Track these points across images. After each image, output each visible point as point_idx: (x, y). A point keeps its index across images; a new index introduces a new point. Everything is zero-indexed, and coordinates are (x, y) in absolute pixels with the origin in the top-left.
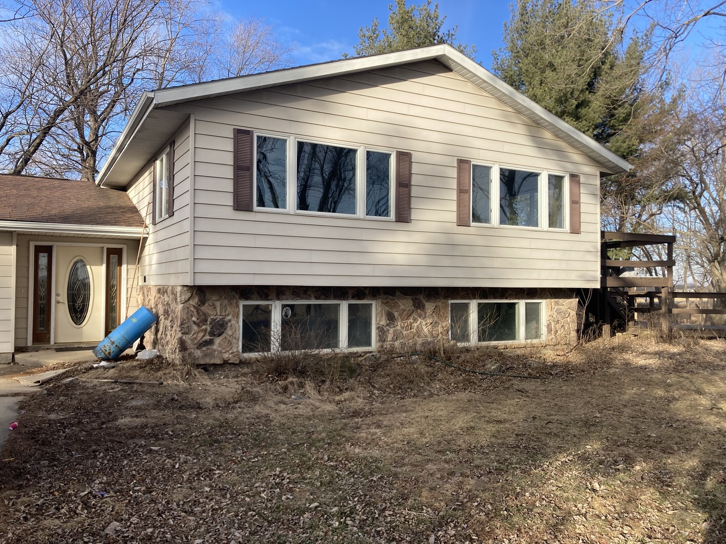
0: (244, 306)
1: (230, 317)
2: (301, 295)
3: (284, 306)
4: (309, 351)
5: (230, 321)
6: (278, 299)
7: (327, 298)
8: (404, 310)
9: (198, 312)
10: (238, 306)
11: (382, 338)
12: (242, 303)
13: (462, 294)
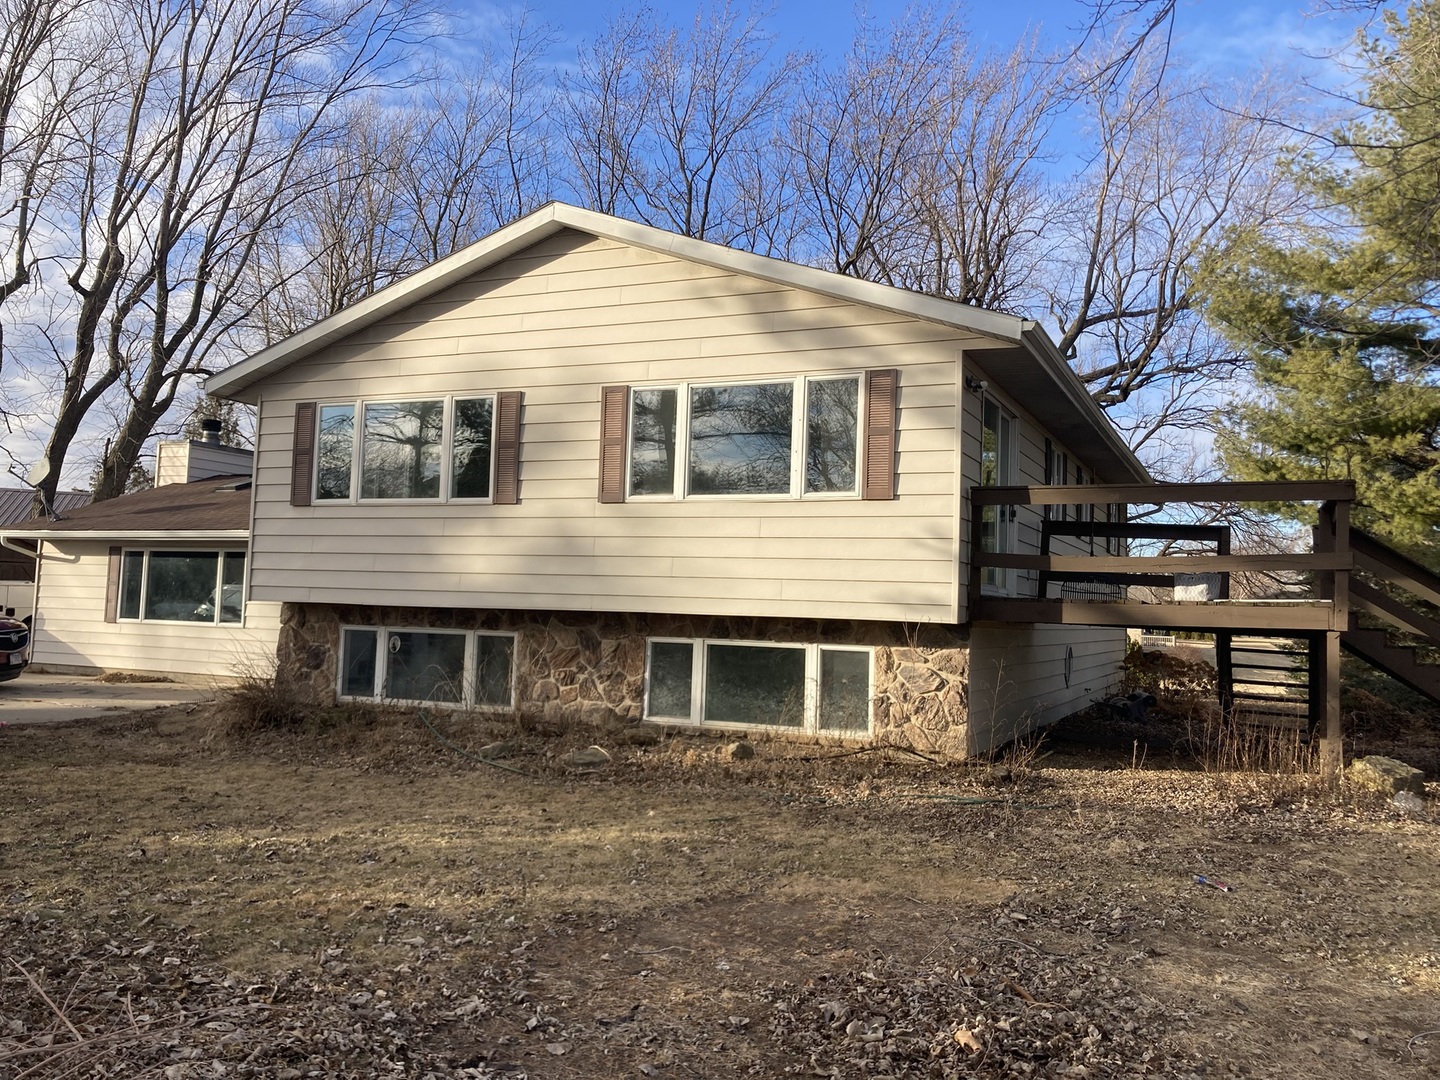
0: (346, 631)
1: (328, 646)
2: (410, 620)
3: (391, 635)
4: (416, 702)
5: (329, 650)
6: (384, 624)
7: (444, 625)
8: (563, 651)
9: (295, 637)
10: (337, 631)
11: (523, 695)
12: (344, 628)
13: (673, 626)
